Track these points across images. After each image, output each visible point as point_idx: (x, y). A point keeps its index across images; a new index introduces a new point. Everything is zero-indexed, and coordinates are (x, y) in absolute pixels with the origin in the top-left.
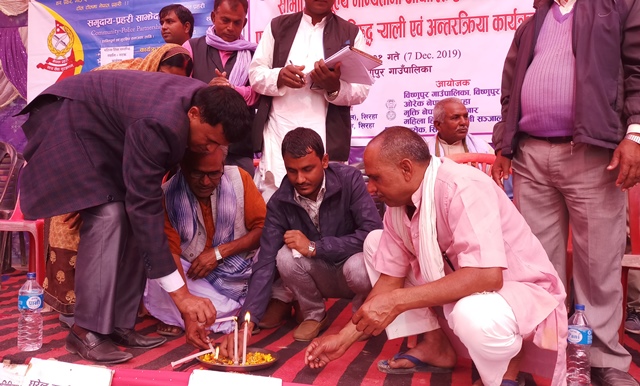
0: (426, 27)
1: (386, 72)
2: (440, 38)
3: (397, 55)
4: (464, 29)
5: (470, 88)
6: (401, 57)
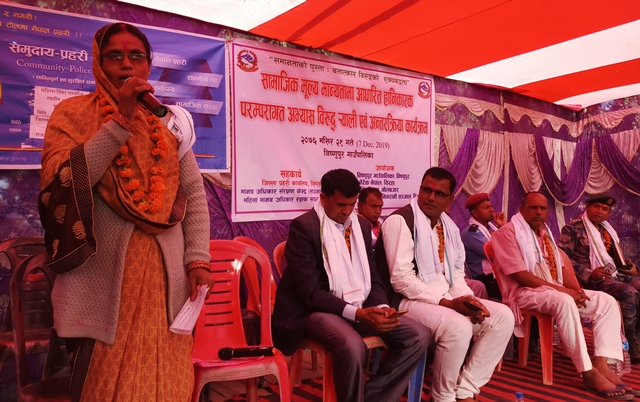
0: (369, 121)
1: (346, 154)
2: (377, 132)
3: (352, 141)
4: (391, 127)
5: (394, 173)
6: (355, 143)
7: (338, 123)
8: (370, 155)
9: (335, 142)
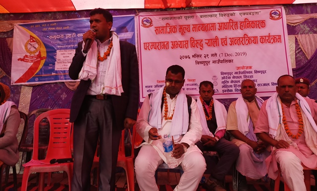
0: (229, 41)
1: (211, 62)
2: (236, 47)
4: (247, 42)
5: (253, 70)
6: (218, 55)
7: (205, 45)
8: (230, 61)
9: (203, 56)
